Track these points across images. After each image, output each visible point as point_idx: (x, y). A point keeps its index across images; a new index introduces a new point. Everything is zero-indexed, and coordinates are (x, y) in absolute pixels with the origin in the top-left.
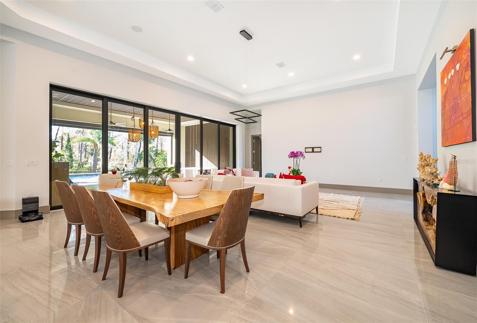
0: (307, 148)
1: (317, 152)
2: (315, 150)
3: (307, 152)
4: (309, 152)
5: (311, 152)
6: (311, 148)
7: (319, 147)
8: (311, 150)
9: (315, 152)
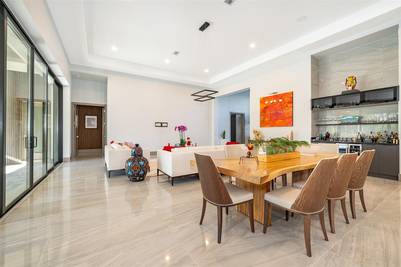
0: (157, 123)
1: (165, 127)
2: (164, 125)
3: (157, 126)
4: (158, 126)
5: (160, 126)
6: (160, 123)
7: (166, 123)
8: (160, 125)
9: (163, 127)
